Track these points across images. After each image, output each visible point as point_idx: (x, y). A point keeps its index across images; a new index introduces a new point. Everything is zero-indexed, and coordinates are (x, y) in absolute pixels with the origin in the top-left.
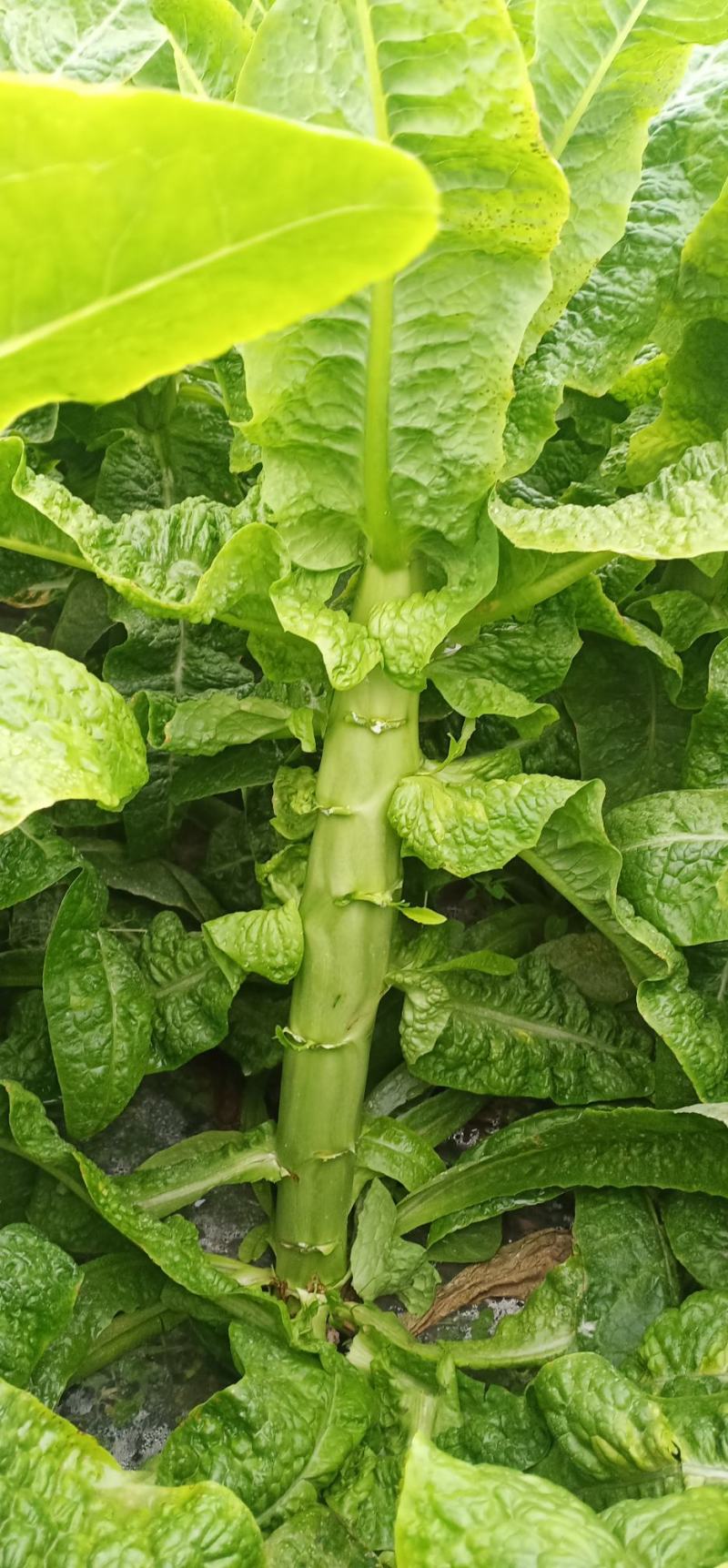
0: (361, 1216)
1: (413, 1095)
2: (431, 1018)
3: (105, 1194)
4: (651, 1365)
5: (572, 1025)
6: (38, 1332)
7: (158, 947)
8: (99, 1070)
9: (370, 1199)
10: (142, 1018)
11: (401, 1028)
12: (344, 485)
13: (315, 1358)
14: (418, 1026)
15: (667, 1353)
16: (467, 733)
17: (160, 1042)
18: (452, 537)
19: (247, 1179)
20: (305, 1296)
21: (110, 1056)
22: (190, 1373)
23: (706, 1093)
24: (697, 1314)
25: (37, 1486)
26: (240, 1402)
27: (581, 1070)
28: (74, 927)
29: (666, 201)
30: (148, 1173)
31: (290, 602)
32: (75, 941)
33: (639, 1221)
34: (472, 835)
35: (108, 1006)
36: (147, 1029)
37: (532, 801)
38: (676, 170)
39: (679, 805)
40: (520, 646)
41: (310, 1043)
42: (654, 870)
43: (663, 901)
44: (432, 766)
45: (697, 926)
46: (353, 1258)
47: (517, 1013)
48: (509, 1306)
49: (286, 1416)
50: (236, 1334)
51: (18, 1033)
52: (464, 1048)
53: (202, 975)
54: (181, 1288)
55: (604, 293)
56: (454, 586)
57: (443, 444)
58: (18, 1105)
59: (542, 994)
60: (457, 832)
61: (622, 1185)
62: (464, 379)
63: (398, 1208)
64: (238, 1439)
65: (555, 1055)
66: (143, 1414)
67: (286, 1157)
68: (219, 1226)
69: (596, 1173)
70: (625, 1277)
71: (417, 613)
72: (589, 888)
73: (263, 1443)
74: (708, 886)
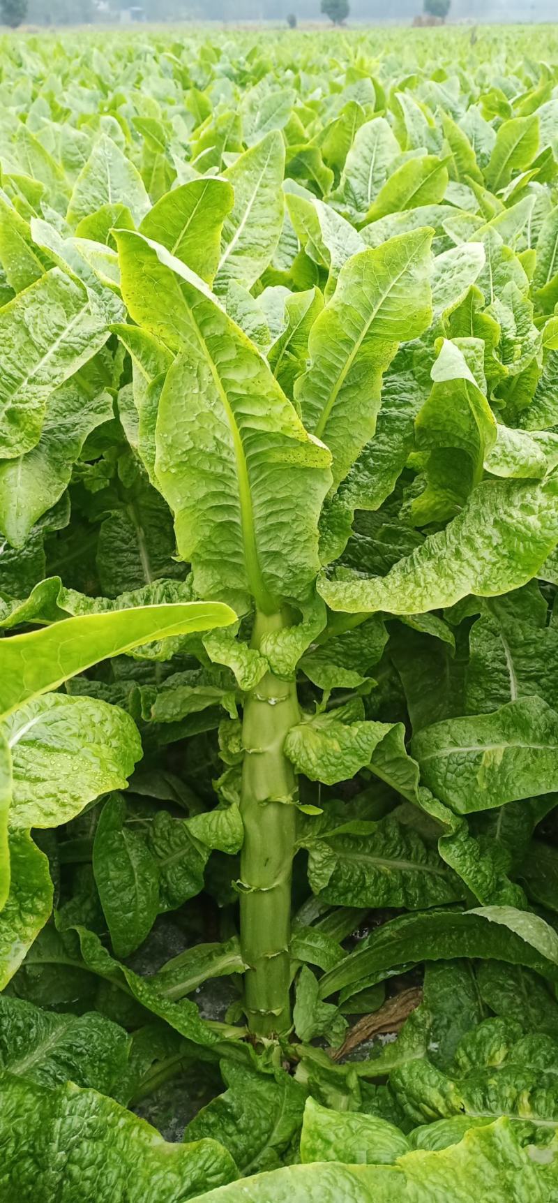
0: (297, 990)
1: (322, 912)
2: (325, 866)
3: (140, 988)
4: (461, 1064)
5: (416, 859)
6: (109, 1074)
7: (159, 834)
8: (130, 915)
9: (302, 978)
10: (152, 880)
11: (308, 874)
12: (239, 575)
13: (271, 1077)
14: (318, 872)
15: (469, 1055)
16: (326, 697)
17: (165, 893)
18: (300, 599)
19: (224, 973)
20: (267, 1042)
21: (136, 906)
22: (201, 1094)
23: (484, 900)
24: (485, 1032)
25: (119, 1146)
26: (227, 1103)
27: (423, 887)
28: (108, 830)
29: (404, 394)
30: (165, 974)
31: (213, 643)
32: (109, 838)
33: (462, 978)
34: (333, 760)
35: (132, 876)
36: (157, 886)
37: (365, 738)
38: (408, 375)
39: (453, 729)
40: (352, 643)
41: (254, 888)
42: (441, 770)
43: (448, 788)
44: (308, 717)
45: (469, 804)
46: (295, 1016)
47: (381, 856)
48: (391, 1038)
49: (255, 1111)
50: (224, 1065)
51: (79, 893)
52: (349, 881)
53: (186, 850)
54: (189, 1041)
55: (375, 450)
56: (306, 624)
57: (289, 558)
58: (85, 940)
59: (395, 842)
60: (324, 759)
61: (448, 958)
62: (294, 526)
63: (320, 983)
64: (228, 1125)
65: (405, 880)
66: (175, 1120)
67: (247, 958)
68: (212, 1002)
69: (434, 952)
70: (454, 1014)
71: (286, 641)
72: (405, 783)
73: (242, 1126)
74: (472, 778)
